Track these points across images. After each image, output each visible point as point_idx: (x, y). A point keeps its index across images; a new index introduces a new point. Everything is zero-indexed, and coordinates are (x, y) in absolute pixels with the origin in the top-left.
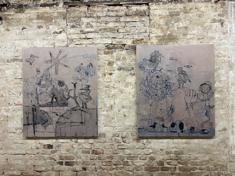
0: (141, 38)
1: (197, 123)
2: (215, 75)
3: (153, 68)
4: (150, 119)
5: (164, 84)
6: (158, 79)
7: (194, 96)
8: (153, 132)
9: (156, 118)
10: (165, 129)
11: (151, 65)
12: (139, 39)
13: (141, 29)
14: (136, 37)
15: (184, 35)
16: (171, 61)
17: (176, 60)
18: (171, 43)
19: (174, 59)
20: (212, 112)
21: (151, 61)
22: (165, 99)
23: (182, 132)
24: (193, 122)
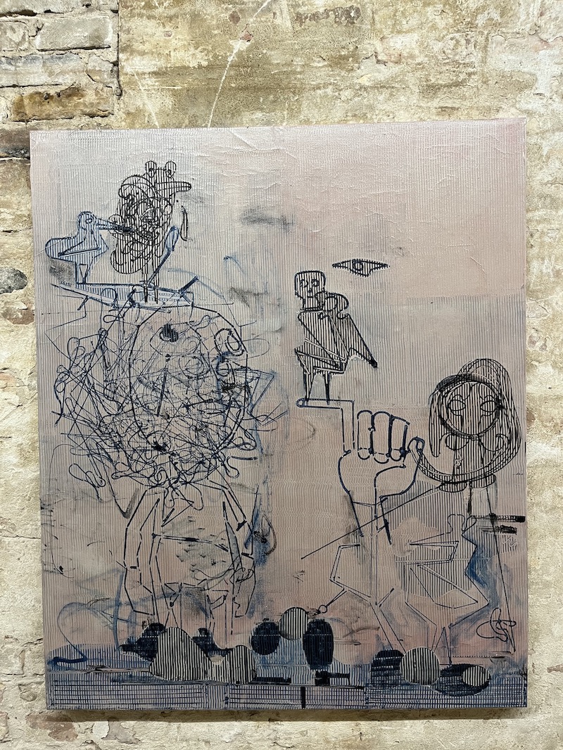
0: (66, 81)
1: (413, 623)
2: (533, 320)
3: (137, 278)
4: (124, 599)
5: (211, 380)
6: (169, 347)
8: (144, 681)
9: (158, 593)
10: (217, 661)
12: (52, 92)
13: (67, 26)
14: (37, 76)
15: (339, 62)
16: (253, 230)
17: (284, 223)
18: (259, 115)
19: (268, 221)
20: (508, 558)
22: (215, 476)
23: (323, 680)
24: (389, 618)
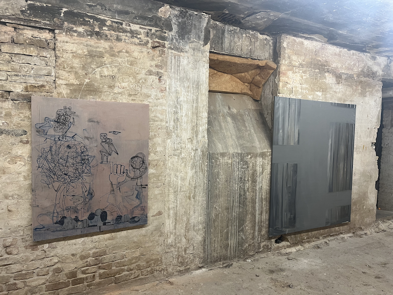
0: (41, 83)
1: (125, 209)
2: (150, 144)
3: (61, 134)
4: (55, 211)
5: (79, 158)
6: (69, 150)
7: (122, 173)
8: (60, 231)
9: (65, 209)
10: (79, 223)
11: (58, 129)
12: (36, 86)
13: (41, 69)
14: (32, 81)
15: (110, 87)
16: (90, 124)
17: (98, 122)
18: (91, 97)
19: (94, 122)
20: (144, 193)
21: (58, 122)
22: (80, 180)
23: (105, 224)
24: (119, 209)
